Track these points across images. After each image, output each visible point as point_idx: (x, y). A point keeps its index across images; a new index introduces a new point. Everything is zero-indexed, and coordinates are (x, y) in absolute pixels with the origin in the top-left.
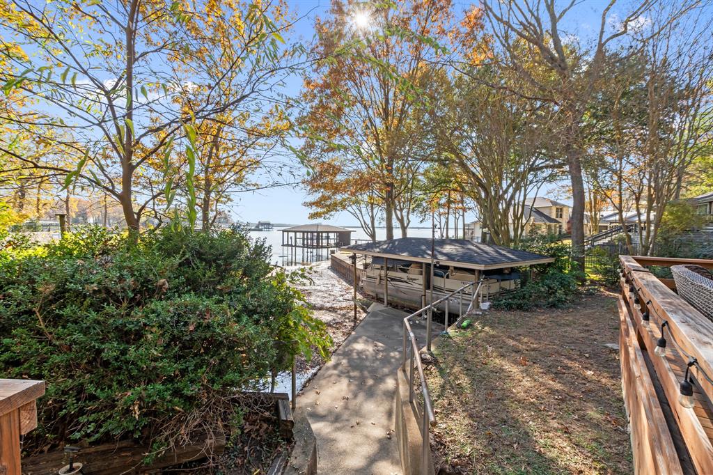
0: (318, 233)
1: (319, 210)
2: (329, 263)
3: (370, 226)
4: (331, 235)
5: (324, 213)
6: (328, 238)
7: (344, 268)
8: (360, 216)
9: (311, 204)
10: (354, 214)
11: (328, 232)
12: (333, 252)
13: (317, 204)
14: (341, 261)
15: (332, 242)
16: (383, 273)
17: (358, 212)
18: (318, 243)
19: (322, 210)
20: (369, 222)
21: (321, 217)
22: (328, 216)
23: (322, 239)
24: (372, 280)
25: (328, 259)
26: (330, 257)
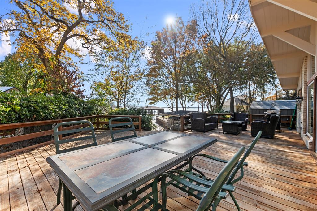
0: (151, 109)
1: (152, 101)
2: (155, 121)
3: (171, 107)
4: (157, 111)
5: (154, 102)
6: (155, 112)
7: (161, 122)
8: (167, 103)
9: (149, 99)
10: (165, 103)
11: (155, 109)
12: (157, 117)
13: (152, 99)
14: (160, 120)
15: (157, 113)
16: (172, 121)
17: (166, 102)
18: (151, 113)
19: (153, 101)
20: (171, 105)
21: (153, 104)
22: (155, 103)
23: (153, 112)
24: (169, 124)
25: (155, 119)
26: (156, 118)
